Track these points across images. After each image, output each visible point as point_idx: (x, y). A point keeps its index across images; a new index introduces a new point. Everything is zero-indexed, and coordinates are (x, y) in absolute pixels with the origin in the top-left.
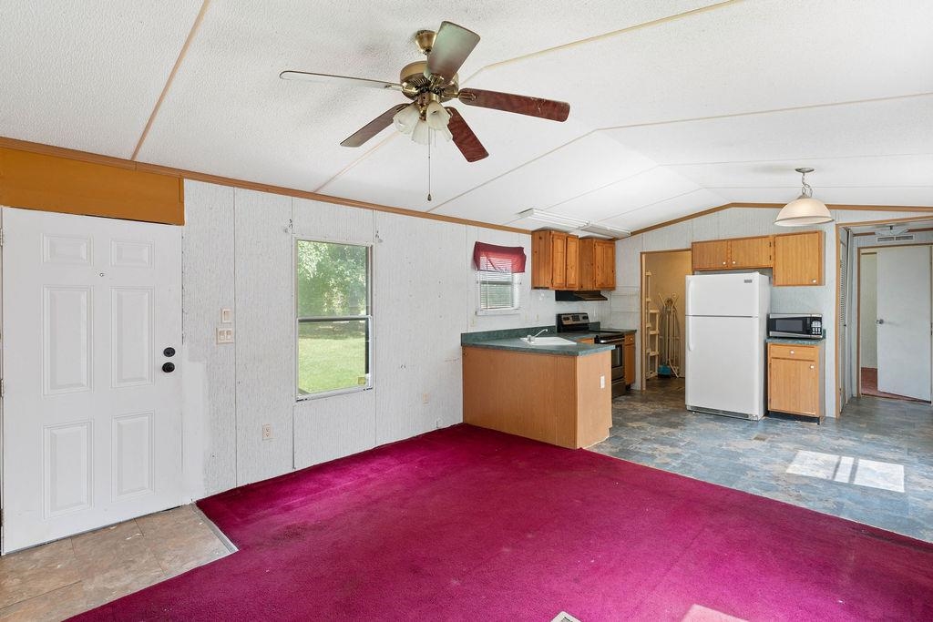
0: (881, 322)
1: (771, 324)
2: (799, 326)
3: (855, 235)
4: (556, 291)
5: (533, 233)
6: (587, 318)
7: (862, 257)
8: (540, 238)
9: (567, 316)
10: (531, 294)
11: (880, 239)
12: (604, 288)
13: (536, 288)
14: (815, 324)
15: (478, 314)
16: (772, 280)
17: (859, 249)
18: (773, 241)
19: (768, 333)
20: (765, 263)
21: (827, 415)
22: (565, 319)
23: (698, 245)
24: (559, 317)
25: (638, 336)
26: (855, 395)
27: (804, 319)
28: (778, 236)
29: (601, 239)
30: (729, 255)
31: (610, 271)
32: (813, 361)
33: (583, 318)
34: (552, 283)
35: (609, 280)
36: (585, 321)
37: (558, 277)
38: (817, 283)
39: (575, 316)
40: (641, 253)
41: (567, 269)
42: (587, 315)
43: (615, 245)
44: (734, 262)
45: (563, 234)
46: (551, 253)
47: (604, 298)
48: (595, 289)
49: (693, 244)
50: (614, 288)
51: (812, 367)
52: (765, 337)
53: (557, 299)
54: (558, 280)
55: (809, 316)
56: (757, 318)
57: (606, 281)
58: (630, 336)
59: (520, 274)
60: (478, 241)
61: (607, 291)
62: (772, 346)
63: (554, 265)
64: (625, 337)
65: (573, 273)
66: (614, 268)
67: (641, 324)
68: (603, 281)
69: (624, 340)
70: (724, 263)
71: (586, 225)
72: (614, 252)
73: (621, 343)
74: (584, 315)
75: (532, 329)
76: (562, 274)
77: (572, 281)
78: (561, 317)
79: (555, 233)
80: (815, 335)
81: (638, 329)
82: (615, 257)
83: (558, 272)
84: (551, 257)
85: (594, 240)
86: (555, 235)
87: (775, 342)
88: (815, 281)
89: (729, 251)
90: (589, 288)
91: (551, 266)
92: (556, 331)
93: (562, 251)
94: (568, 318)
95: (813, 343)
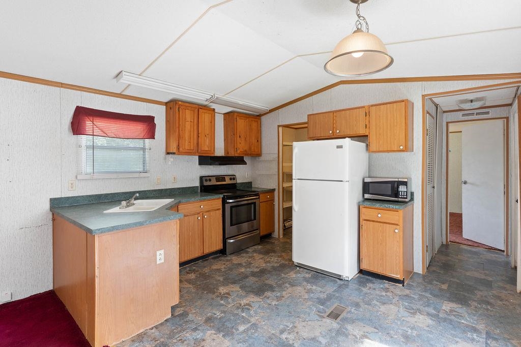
0: (465, 183)
1: (366, 188)
2: (389, 189)
3: (444, 112)
4: (199, 156)
5: (166, 104)
6: (234, 179)
7: (450, 135)
8: (171, 108)
9: (209, 178)
10: (165, 159)
11: (463, 115)
12: (247, 155)
13: (168, 153)
14: (402, 188)
15: (79, 177)
16: (369, 147)
17: (447, 123)
18: (367, 111)
19: (363, 196)
20: (362, 131)
21: (415, 271)
22: (206, 180)
23: (312, 117)
24: (201, 178)
25: (276, 193)
26: (445, 243)
28: (372, 106)
29: (246, 114)
30: (335, 125)
31: (254, 140)
32: (397, 225)
33: (231, 179)
34: (179, 149)
35: (253, 148)
36: (232, 182)
37: (187, 144)
38: (404, 149)
39: (220, 178)
40: (279, 126)
41: (198, 137)
42: (234, 177)
43: (260, 120)
44: (338, 131)
45: (194, 106)
46: (177, 122)
47: (245, 163)
48: (236, 155)
49: (309, 116)
50: (259, 155)
51: (396, 231)
52: (361, 199)
53: (200, 164)
54: (186, 146)
55: (397, 180)
56: (348, 181)
57: (250, 148)
58: (267, 194)
59: (151, 140)
60: (80, 105)
61: (250, 157)
62: (364, 208)
63: (181, 132)
64: (261, 195)
65: (207, 140)
66: (259, 138)
67: (279, 184)
68: (246, 148)
69: (259, 198)
70: (331, 132)
71: (211, 96)
72: (259, 126)
73: (254, 201)
74: (231, 177)
75: (166, 190)
76: (192, 141)
77: (205, 147)
78: (204, 179)
79: (182, 104)
80: (402, 198)
81: (277, 188)
82: (261, 130)
83: (187, 138)
84: (177, 125)
85: (236, 114)
86: (182, 105)
87: (367, 204)
88: (401, 147)
89: (335, 121)
90: (232, 154)
91: (177, 133)
92: (199, 191)
93: (192, 121)
94: (210, 180)
95: (397, 207)
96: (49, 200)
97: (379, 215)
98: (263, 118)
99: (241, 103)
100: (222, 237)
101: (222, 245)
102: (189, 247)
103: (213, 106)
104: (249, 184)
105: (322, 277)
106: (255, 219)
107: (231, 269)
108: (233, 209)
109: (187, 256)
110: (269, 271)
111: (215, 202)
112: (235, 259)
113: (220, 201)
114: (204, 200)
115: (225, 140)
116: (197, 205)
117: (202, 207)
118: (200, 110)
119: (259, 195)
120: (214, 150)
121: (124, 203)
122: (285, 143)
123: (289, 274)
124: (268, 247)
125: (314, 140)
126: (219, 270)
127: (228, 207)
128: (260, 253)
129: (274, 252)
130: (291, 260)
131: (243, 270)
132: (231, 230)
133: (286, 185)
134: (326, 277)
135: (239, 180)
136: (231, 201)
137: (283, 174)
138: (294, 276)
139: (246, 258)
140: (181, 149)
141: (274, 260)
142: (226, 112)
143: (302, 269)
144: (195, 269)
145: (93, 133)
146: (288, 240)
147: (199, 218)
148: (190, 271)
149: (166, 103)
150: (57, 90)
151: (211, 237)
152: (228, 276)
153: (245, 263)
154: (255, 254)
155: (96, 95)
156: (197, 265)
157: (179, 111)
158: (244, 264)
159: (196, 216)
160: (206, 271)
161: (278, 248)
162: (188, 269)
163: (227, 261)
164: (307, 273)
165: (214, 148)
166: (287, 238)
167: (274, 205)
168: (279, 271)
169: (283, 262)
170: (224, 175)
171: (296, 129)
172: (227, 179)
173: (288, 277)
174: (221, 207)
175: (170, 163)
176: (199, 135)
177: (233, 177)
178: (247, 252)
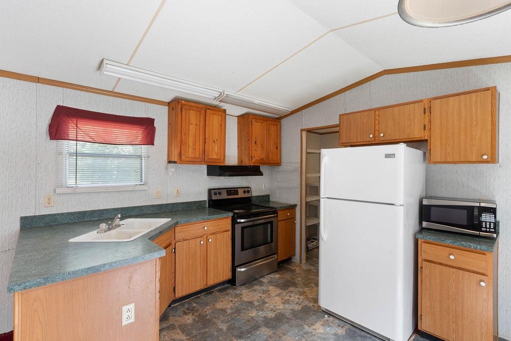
1: (425, 212)
2: (463, 217)
4: (208, 165)
6: (248, 192)
8: (173, 109)
9: (218, 191)
10: (167, 168)
12: (264, 164)
13: (170, 162)
14: (486, 218)
15: (58, 191)
16: (427, 157)
18: (427, 106)
19: (421, 223)
20: (418, 134)
21: (499, 336)
23: (345, 117)
24: (210, 191)
25: (298, 209)
27: (470, 209)
28: (435, 99)
29: (263, 116)
30: (377, 127)
31: (272, 147)
32: (483, 274)
33: (244, 192)
34: (180, 157)
35: (270, 156)
36: (247, 195)
37: (190, 150)
38: (490, 160)
39: (232, 191)
40: (302, 130)
41: (205, 142)
42: (249, 189)
43: (280, 123)
44: (382, 135)
45: (200, 106)
46: (179, 125)
47: (261, 174)
48: (251, 164)
49: (341, 116)
50: (278, 164)
51: (483, 284)
52: (417, 228)
53: (209, 174)
54: (190, 153)
55: (478, 205)
56: (403, 205)
57: (268, 157)
58: (286, 211)
59: (149, 146)
60: (62, 105)
61: (268, 167)
62: (424, 242)
63: (183, 136)
64: (279, 213)
65: (216, 147)
66: (279, 145)
67: (301, 199)
68: (263, 156)
69: (277, 216)
70: (371, 136)
71: (220, 94)
72: (279, 129)
73: (272, 219)
74: (245, 189)
75: (167, 205)
76: (197, 147)
77: (214, 155)
78: (213, 192)
79: (186, 103)
80: (486, 231)
81: (299, 204)
82: (280, 135)
83: (191, 144)
84: (179, 129)
85: (251, 117)
86: (185, 105)
87: (430, 237)
88: (485, 157)
89: (377, 122)
90: (246, 163)
91: (179, 138)
92: (207, 206)
93: (198, 124)
94: (220, 194)
95: (483, 247)
96: (19, 219)
97: (452, 257)
98: (283, 121)
99: (256, 102)
100: (230, 264)
101: (230, 274)
102: (189, 279)
103: (224, 106)
104: (266, 198)
105: (362, 337)
106: (272, 241)
107: (238, 311)
108: (245, 230)
109: (186, 291)
110: (288, 319)
111: (223, 221)
112: (246, 294)
113: (229, 221)
114: (209, 220)
115: (238, 146)
116: (200, 226)
117: (206, 228)
118: (208, 111)
119: (277, 213)
120: (224, 159)
121: (103, 226)
122: (309, 151)
123: (314, 327)
124: (288, 276)
125: (346, 146)
126: (223, 311)
127: (238, 228)
128: (277, 286)
129: (295, 285)
130: (316, 300)
131: (253, 314)
132: (241, 255)
133: (310, 199)
134: (366, 337)
135: (255, 193)
136: (242, 221)
137: (307, 185)
138: (321, 330)
139: (259, 292)
140: (183, 158)
141: (294, 300)
142: (240, 114)
143: (331, 319)
144: (194, 307)
145: (77, 137)
146: (312, 268)
147: (202, 242)
148: (188, 309)
149: (169, 103)
150: (33, 85)
151: (217, 265)
152: (234, 324)
153: (258, 301)
154: (271, 287)
155: (83, 92)
156: (198, 300)
157: (182, 112)
158: (256, 303)
159: (199, 240)
160: (207, 313)
161: (300, 279)
162: (186, 306)
163: (237, 296)
164: (339, 326)
165: (224, 156)
166: (310, 264)
167: (295, 223)
168: (301, 319)
169: (306, 303)
170: (237, 187)
171: (321, 134)
172: (240, 192)
173: (314, 333)
174: (230, 228)
175: (171, 174)
176: (206, 141)
177: (247, 190)
178: (261, 284)
